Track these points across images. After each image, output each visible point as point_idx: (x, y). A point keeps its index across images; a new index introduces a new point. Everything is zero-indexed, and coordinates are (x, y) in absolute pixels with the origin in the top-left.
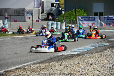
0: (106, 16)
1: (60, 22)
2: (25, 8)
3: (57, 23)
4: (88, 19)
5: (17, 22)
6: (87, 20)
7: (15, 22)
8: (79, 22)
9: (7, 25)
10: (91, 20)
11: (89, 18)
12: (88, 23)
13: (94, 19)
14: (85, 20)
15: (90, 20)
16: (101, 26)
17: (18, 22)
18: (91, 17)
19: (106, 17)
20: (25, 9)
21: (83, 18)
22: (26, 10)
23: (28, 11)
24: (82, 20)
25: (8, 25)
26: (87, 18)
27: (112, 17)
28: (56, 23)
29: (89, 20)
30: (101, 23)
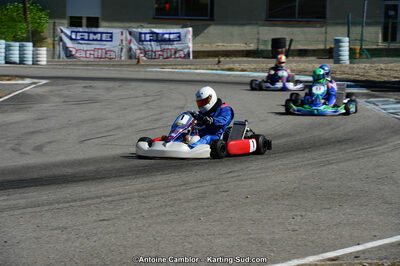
0: (147, 31)
1: (31, 44)
3: (23, 46)
4: (92, 36)
6: (88, 40)
8: (64, 44)
10: (101, 40)
11: (95, 33)
12: (92, 47)
13: (111, 37)
14: (82, 39)
15: (96, 40)
16: (130, 58)
18: (100, 30)
19: (145, 34)
21: (77, 32)
24: (74, 37)
26: (89, 33)
27: (164, 34)
28: (18, 44)
29: (93, 40)
30: (130, 49)
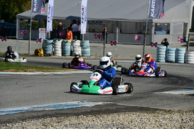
2: (152, 20)
5: (115, 45)
7: (112, 45)
9: (88, 50)
17: (117, 45)
20: (152, 22)
22: (154, 24)
23: (158, 24)
25: (91, 51)
